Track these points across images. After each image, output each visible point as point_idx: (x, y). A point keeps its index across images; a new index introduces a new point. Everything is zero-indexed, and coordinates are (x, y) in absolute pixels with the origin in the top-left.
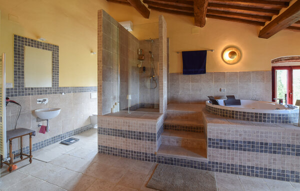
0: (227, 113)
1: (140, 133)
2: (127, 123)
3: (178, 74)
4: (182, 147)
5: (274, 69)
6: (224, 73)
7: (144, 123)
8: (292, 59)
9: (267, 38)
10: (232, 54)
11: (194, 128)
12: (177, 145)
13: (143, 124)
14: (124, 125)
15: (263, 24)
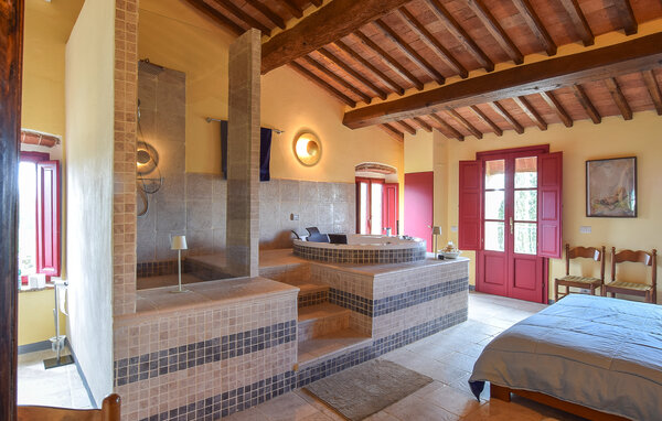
0: (366, 256)
1: (261, 330)
2: (225, 314)
3: (207, 176)
4: (313, 338)
5: (358, 181)
6: (297, 182)
7: (271, 302)
8: (374, 167)
9: (352, 128)
10: (313, 145)
11: (314, 297)
12: (306, 339)
13: (268, 307)
14: (217, 324)
15: (353, 104)
